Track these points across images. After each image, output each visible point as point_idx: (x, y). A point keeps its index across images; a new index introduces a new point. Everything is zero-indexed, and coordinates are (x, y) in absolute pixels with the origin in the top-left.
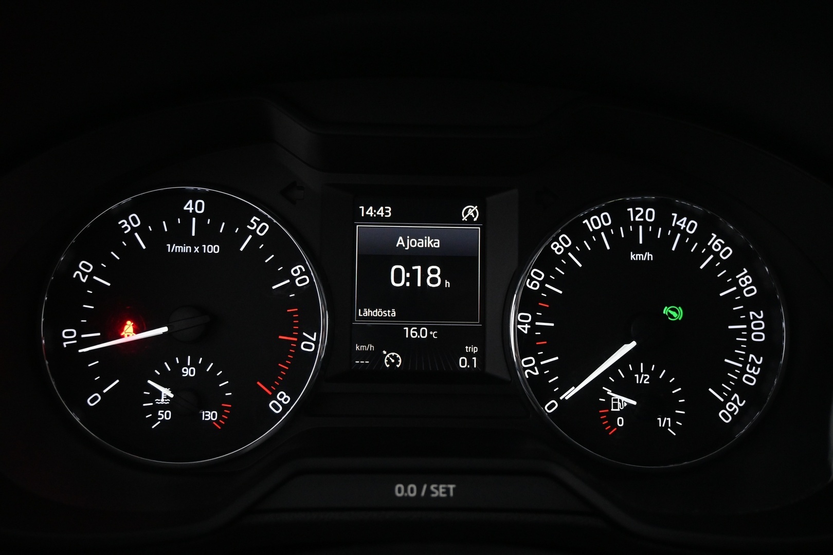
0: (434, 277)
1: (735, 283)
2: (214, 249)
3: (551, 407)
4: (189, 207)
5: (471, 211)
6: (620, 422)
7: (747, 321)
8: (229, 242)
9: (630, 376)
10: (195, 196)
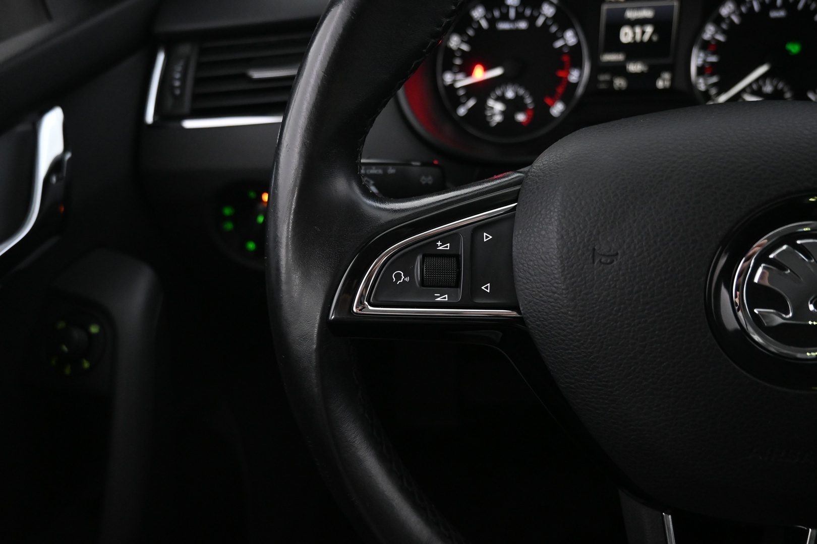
8: (532, 20)
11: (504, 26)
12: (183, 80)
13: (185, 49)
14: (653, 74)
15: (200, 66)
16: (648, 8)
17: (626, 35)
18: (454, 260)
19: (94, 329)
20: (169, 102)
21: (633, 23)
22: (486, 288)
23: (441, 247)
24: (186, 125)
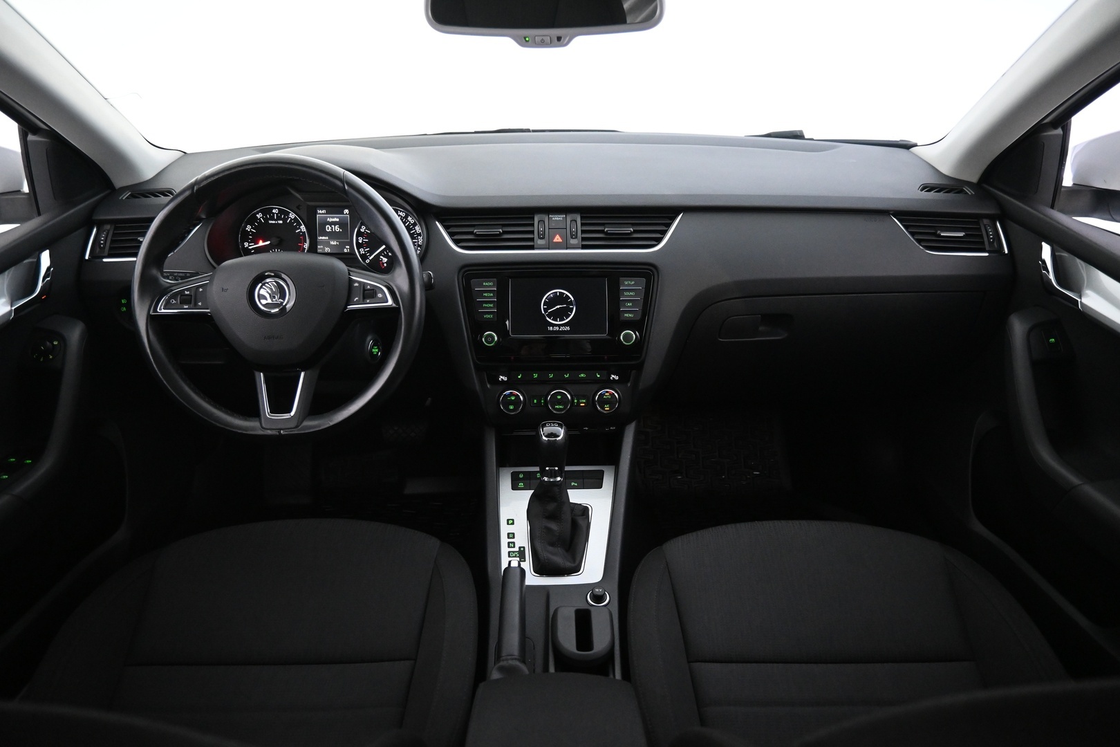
0: (337, 228)
1: (415, 229)
2: (281, 222)
3: (368, 261)
4: (274, 211)
5: (346, 211)
6: (385, 265)
7: (418, 239)
8: (285, 220)
9: (387, 253)
10: (275, 208)
11: (270, 222)
12: (106, 241)
13: (108, 227)
14: (342, 245)
15: (114, 235)
16: (337, 217)
17: (328, 229)
18: (190, 297)
19: (55, 343)
20: (98, 250)
21: (331, 224)
23: (186, 293)
24: (105, 260)
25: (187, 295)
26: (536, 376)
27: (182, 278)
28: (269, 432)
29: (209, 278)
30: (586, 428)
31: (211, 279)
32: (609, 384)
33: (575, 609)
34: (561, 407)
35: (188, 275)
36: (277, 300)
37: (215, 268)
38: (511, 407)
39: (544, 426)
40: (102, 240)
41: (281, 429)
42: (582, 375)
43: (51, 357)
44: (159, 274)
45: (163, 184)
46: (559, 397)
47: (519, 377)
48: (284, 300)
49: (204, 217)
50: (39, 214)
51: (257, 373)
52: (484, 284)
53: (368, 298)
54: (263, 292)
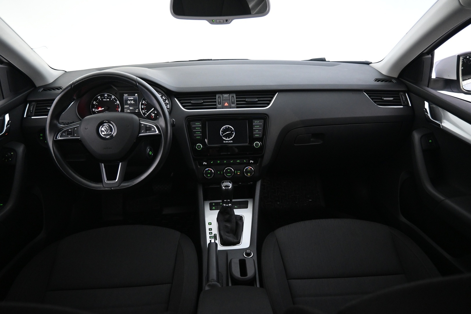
0: (132, 102)
1: (166, 102)
2: (108, 100)
3: (146, 116)
4: (105, 95)
5: (136, 95)
6: (153, 117)
8: (110, 99)
9: (154, 112)
10: (106, 94)
11: (104, 100)
12: (33, 109)
13: (34, 103)
14: (135, 109)
15: (36, 107)
16: (132, 97)
17: (129, 102)
19: (12, 153)
20: (30, 113)
21: (130, 100)
22: (75, 135)
23: (70, 130)
24: (32, 117)
25: (70, 131)
26: (219, 162)
27: (67, 124)
28: (107, 189)
29: (79, 124)
30: (240, 183)
31: (80, 124)
32: (249, 164)
33: (239, 259)
34: (229, 175)
35: (70, 123)
36: (109, 132)
37: (81, 120)
38: (209, 175)
39: (223, 182)
40: (31, 109)
41: (112, 187)
42: (238, 161)
43: (10, 159)
44: (58, 123)
45: (57, 85)
46: (229, 170)
47: (212, 162)
48: (112, 132)
49: (75, 98)
50: (4, 99)
51: (101, 164)
52: (196, 124)
53: (148, 131)
54: (103, 129)
